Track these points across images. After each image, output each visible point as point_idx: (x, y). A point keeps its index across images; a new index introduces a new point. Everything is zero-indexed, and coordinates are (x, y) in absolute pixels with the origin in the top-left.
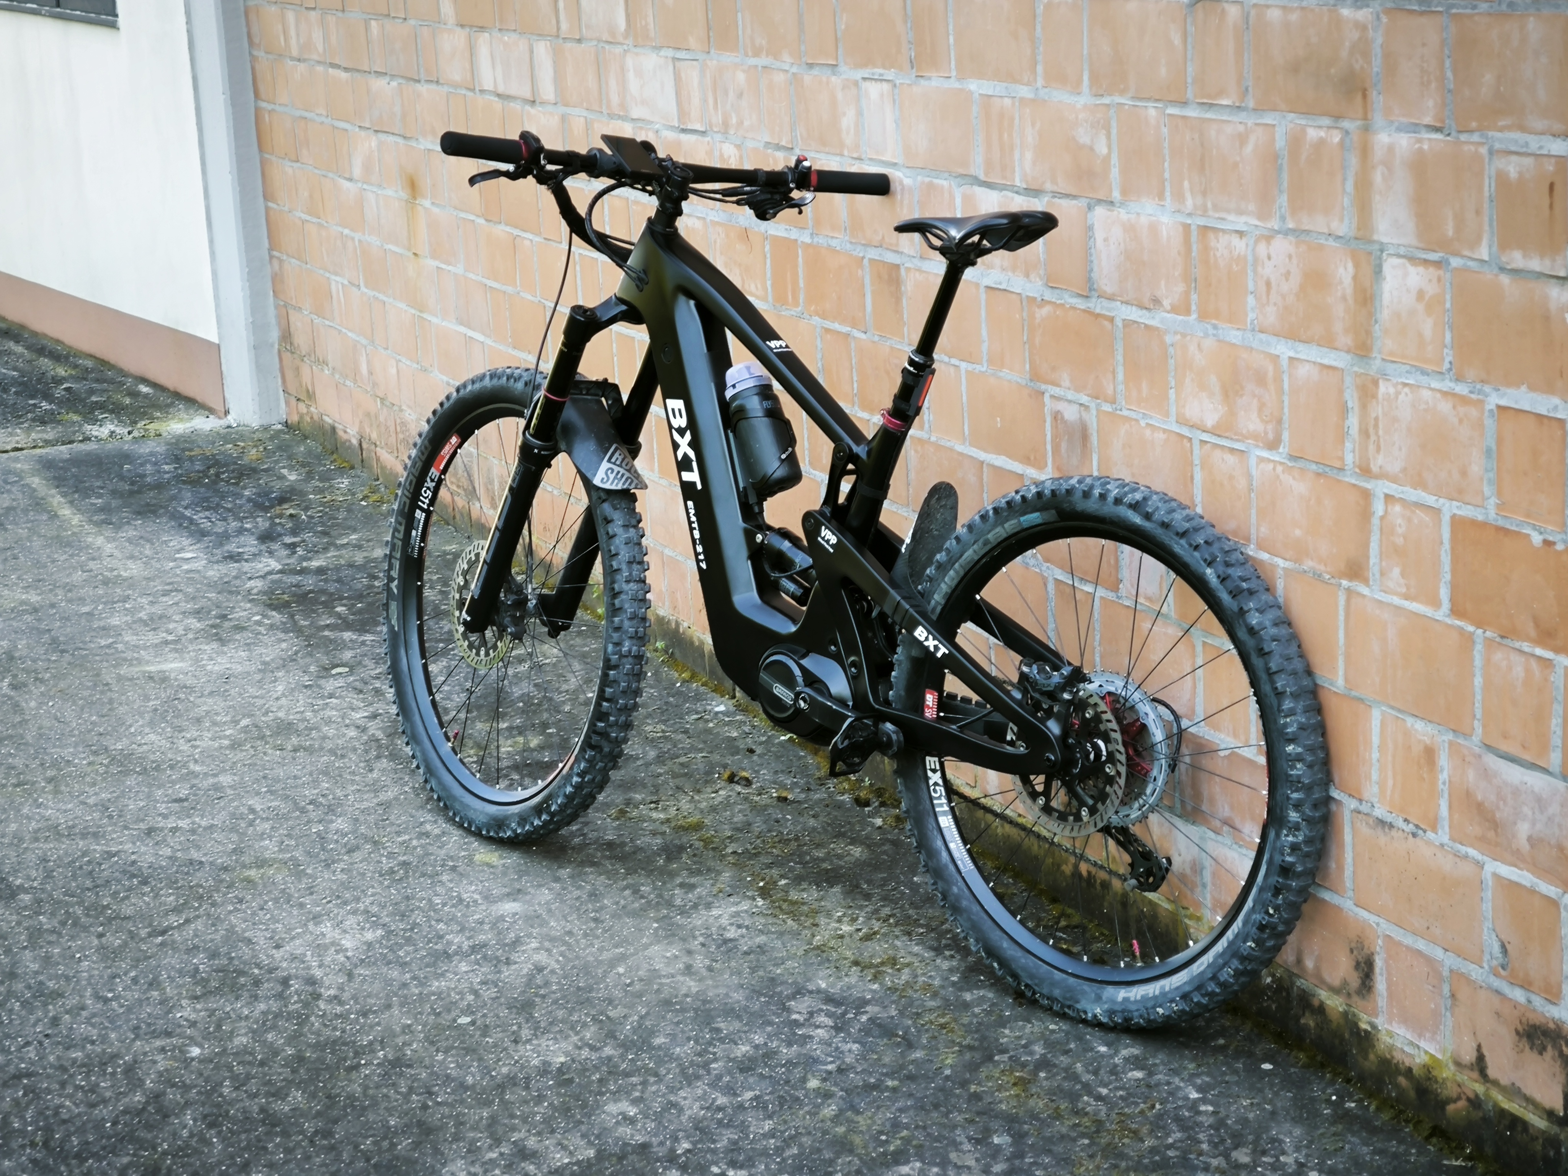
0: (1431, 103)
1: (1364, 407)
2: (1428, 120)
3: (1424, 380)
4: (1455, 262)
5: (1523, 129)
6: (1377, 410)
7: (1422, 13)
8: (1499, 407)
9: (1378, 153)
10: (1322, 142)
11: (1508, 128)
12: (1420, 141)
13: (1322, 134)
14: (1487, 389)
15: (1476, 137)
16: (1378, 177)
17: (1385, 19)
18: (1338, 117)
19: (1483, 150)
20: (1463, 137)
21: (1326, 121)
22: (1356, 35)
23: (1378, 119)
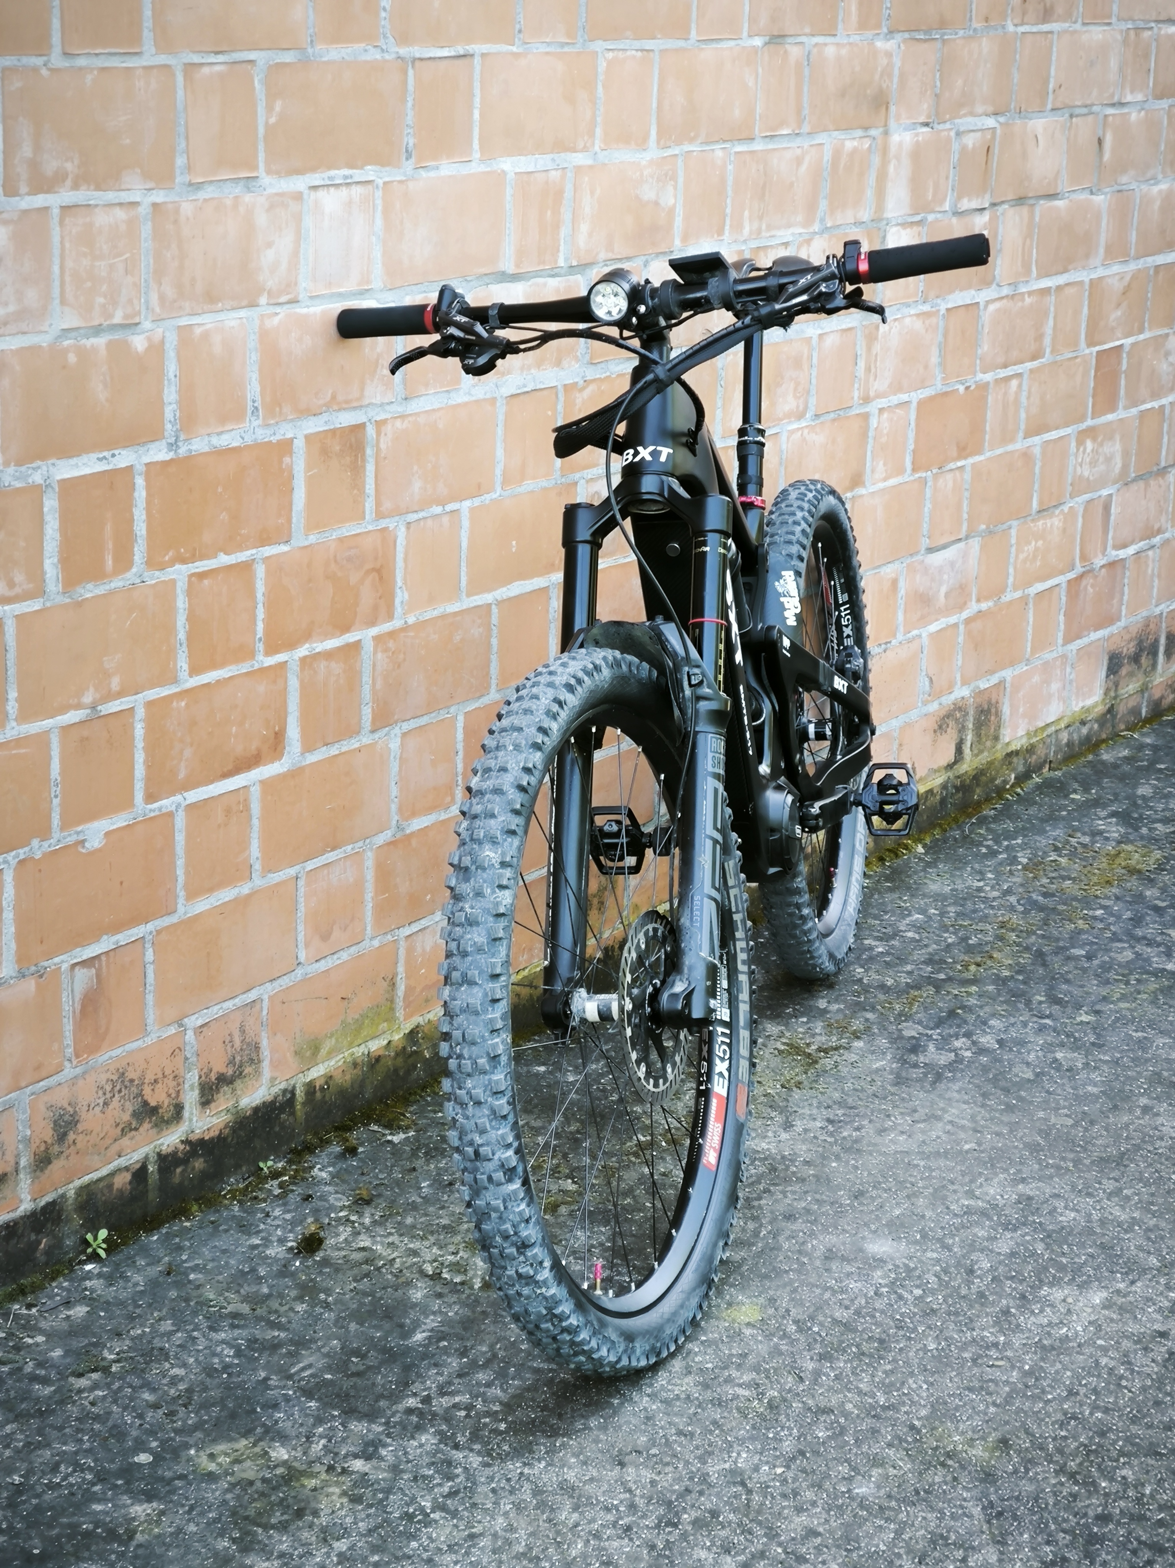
0: (925, 106)
1: (869, 349)
2: (922, 119)
3: (906, 311)
4: (931, 217)
5: (972, 114)
6: (877, 348)
7: (926, 41)
8: (948, 310)
9: (893, 149)
10: (855, 150)
11: (965, 115)
12: (917, 135)
13: (855, 143)
14: (939, 301)
15: (948, 126)
16: (891, 169)
17: (903, 47)
18: (866, 129)
19: (953, 134)
20: (941, 127)
21: (859, 133)
22: (885, 61)
23: (892, 124)
